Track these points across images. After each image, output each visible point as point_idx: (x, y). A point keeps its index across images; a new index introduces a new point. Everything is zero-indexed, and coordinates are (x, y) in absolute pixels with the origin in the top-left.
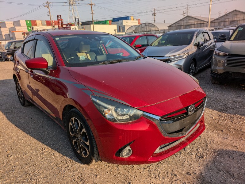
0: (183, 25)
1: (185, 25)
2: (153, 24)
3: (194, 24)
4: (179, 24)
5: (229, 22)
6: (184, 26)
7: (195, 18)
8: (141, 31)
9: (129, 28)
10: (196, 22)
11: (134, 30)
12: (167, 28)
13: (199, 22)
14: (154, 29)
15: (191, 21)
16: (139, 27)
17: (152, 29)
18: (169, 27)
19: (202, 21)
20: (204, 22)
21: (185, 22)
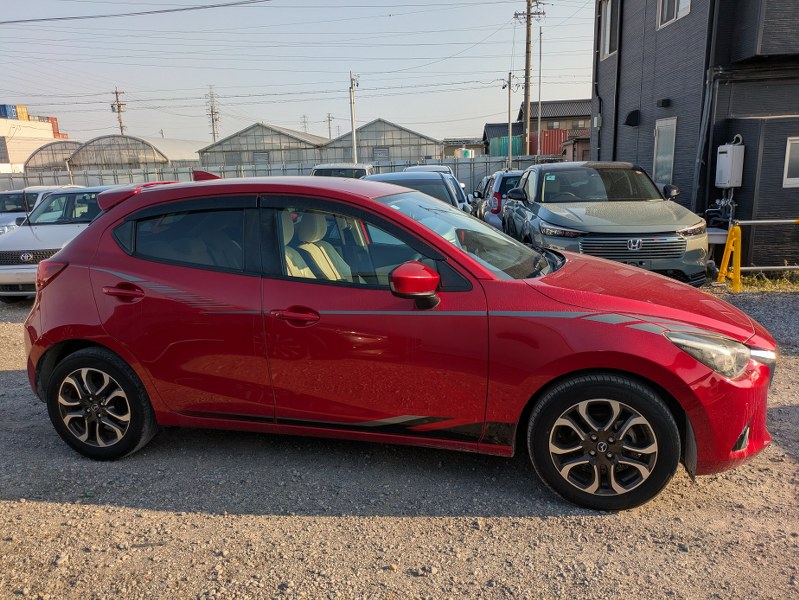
0: (248, 151)
1: (254, 151)
2: (143, 142)
3: (281, 150)
4: (234, 148)
5: (370, 149)
6: (251, 154)
7: (280, 134)
8: (99, 162)
9: (41, 149)
10: (283, 146)
11: (67, 156)
12: (197, 157)
13: (294, 145)
14: (150, 157)
15: (267, 140)
16: (88, 148)
17: (142, 157)
18: (202, 152)
19: (301, 141)
20: (308, 147)
21: (251, 140)
